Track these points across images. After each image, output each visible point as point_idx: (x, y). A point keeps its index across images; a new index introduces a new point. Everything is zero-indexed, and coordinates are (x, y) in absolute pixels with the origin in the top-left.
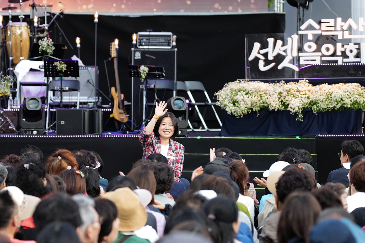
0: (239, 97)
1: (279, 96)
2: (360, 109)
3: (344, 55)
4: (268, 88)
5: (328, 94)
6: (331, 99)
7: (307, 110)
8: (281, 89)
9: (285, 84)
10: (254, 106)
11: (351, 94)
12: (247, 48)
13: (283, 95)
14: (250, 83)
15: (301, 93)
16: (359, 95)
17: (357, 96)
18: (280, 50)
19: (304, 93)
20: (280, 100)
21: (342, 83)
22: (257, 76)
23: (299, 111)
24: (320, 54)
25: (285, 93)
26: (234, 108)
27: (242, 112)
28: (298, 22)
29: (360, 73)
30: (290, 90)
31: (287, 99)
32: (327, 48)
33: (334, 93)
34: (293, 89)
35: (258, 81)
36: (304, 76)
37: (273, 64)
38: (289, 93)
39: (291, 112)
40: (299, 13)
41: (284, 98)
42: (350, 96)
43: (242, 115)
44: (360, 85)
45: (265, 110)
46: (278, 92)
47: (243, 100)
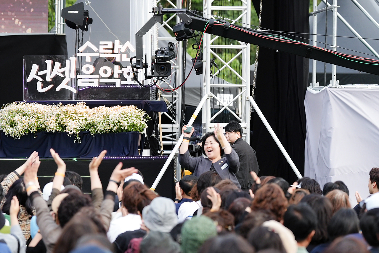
0: (17, 119)
1: (57, 118)
2: (137, 131)
3: (122, 77)
4: (45, 110)
5: (105, 116)
6: (108, 121)
7: (85, 132)
8: (59, 111)
9: (63, 106)
10: (31, 128)
11: (129, 116)
12: (25, 70)
13: (61, 116)
14: (28, 104)
15: (78, 115)
16: (136, 117)
17: (134, 118)
18: (58, 72)
19: (81, 115)
20: (58, 122)
21: (120, 105)
22: (35, 98)
23: (76, 133)
24: (98, 76)
25: (62, 115)
26: (11, 129)
27: (20, 133)
28: (76, 45)
29: (138, 95)
30: (67, 111)
31: (64, 121)
32: (105, 71)
33: (111, 115)
34: (70, 111)
35: (36, 103)
36: (82, 98)
37: (51, 86)
38: (67, 115)
39: (69, 133)
40: (77, 35)
41: (62, 120)
42: (128, 118)
43: (20, 136)
44: (137, 108)
45: (42, 131)
46: (55, 113)
47: (21, 122)
